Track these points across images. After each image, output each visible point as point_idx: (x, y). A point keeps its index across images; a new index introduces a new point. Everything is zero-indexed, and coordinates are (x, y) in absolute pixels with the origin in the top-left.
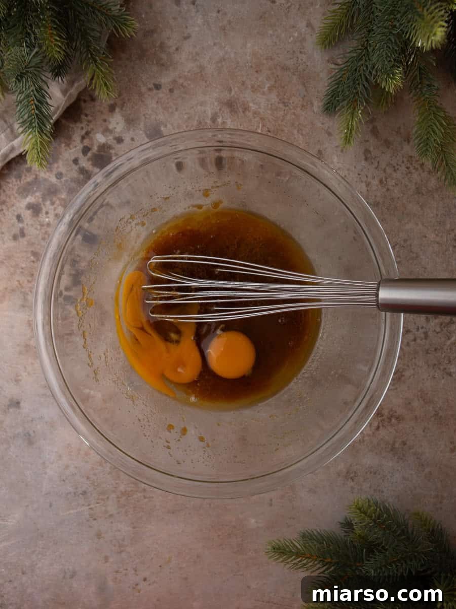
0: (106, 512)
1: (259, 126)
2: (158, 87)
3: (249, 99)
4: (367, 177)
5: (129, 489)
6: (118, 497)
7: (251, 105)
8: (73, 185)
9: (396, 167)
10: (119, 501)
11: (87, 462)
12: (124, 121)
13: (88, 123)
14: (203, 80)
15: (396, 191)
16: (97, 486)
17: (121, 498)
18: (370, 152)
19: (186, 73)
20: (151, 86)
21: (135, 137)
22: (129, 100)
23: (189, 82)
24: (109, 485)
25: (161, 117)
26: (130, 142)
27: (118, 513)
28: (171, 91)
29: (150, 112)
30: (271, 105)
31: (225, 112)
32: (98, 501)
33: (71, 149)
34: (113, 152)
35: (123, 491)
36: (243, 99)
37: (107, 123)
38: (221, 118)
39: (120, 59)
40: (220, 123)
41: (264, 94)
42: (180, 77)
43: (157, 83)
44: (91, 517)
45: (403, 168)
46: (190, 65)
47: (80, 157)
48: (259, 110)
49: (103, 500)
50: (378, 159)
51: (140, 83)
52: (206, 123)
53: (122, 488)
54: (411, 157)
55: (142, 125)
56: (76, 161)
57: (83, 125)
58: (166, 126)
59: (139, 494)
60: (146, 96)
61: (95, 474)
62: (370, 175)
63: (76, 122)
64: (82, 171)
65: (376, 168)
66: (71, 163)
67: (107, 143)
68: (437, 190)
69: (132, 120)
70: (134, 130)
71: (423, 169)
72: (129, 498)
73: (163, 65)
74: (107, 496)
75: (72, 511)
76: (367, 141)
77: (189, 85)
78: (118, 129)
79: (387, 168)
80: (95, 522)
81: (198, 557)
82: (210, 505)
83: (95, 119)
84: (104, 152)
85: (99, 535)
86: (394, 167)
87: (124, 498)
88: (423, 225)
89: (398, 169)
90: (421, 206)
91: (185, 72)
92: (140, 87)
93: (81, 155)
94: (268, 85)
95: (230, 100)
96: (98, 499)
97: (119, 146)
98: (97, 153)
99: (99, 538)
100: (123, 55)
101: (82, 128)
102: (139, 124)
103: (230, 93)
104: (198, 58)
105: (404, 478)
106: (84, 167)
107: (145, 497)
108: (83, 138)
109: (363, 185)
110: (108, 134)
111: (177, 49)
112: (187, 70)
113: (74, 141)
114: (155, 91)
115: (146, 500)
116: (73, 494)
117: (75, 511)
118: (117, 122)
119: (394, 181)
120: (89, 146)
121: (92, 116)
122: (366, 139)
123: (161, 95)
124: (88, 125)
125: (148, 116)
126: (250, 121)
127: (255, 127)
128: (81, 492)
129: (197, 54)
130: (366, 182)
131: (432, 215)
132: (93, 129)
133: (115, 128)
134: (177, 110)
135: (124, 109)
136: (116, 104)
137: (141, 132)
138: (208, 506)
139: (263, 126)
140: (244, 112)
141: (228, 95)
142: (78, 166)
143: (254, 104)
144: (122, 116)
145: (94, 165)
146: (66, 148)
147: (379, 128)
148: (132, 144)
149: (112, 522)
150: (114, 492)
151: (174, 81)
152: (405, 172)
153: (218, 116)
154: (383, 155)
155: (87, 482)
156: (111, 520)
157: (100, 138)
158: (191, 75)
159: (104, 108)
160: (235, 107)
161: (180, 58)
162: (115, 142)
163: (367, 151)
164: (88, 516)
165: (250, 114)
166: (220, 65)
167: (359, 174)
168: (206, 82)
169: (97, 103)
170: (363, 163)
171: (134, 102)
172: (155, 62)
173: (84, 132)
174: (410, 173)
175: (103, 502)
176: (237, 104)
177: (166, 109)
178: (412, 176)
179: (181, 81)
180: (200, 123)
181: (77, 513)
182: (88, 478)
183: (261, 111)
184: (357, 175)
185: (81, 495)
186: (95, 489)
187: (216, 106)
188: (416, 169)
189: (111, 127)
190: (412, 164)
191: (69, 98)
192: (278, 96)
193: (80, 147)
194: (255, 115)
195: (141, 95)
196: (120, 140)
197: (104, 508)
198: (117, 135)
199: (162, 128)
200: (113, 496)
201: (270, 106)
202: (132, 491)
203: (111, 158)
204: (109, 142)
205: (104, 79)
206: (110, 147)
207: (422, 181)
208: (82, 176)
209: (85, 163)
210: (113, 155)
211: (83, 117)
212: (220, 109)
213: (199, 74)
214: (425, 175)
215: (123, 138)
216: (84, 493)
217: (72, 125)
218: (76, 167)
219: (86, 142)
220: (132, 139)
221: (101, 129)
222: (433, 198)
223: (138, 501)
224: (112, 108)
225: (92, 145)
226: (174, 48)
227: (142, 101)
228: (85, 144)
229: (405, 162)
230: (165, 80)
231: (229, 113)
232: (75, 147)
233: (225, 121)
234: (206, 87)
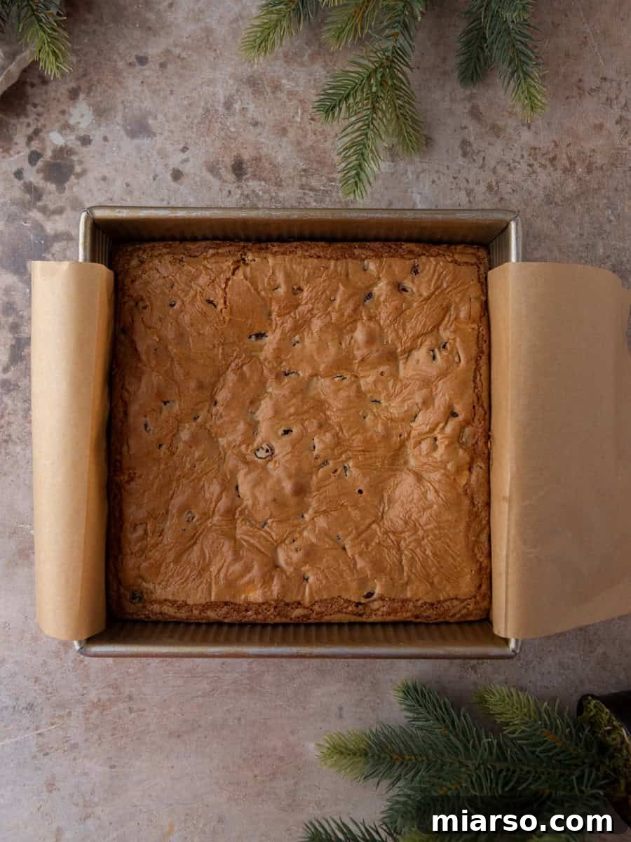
0: (66, 740)
1: (297, 113)
2: (142, 60)
3: (280, 74)
4: (467, 181)
5: (104, 697)
6: (85, 713)
7: (284, 81)
8: (14, 209)
9: (512, 165)
10: (87, 719)
11: (35, 653)
12: (91, 112)
13: (38, 117)
14: (210, 48)
15: (514, 201)
16: (51, 693)
17: (91, 712)
18: (470, 144)
19: (184, 40)
20: (133, 59)
21: (109, 136)
22: (98, 81)
23: (190, 53)
24: (72, 691)
25: (147, 104)
26: (103, 142)
27: (86, 740)
28: (163, 66)
29: (132, 98)
30: (315, 80)
31: (246, 93)
32: (53, 721)
33: (11, 156)
34: (75, 158)
35: (96, 701)
36: (272, 74)
37: (67, 116)
38: (239, 103)
39: (85, 22)
40: (237, 111)
41: (302, 65)
42: (176, 46)
43: (142, 55)
44: (41, 751)
45: (524, 167)
46: (191, 27)
47: (25, 168)
48: (297, 89)
49: (61, 717)
50: (482, 154)
51: (115, 57)
52: (216, 111)
53: (93, 695)
54: (535, 149)
55: (119, 118)
56: (19, 174)
57: (30, 120)
58: (156, 118)
59: (121, 706)
60: (125, 74)
61: (48, 673)
62: (471, 179)
63: (18, 116)
64: (29, 188)
65: (482, 167)
66: (13, 176)
67: (66, 146)
68: (578, 196)
69: (105, 111)
70: (107, 125)
71: (553, 166)
72: (105, 713)
73: (150, 28)
74: (68, 710)
75: (7, 741)
76: (465, 128)
77: (190, 56)
78: (84, 125)
79: (499, 167)
80: (46, 759)
81: (220, 820)
82: (239, 719)
83: (48, 110)
84: (63, 158)
85: (51, 786)
86: (509, 165)
87: (96, 712)
88: (560, 250)
89: (515, 168)
90: (555, 223)
91: (182, 37)
92: (115, 61)
93: (26, 165)
94: (309, 51)
95: (252, 76)
96: (54, 716)
97: (84, 149)
98: (52, 161)
99: (50, 791)
100: (89, 17)
101: (29, 125)
102: (115, 117)
103: (252, 66)
104: (201, 17)
105: (561, 664)
106: (31, 183)
107: (131, 710)
108: (30, 139)
109: (463, 194)
110: (68, 131)
111: (171, 5)
112: (185, 35)
113: (16, 144)
114: (138, 67)
115: (133, 715)
116: (10, 710)
117: (13, 740)
118: (81, 114)
119: (509, 186)
120: (38, 150)
121: (43, 106)
122: (463, 125)
123: (147, 73)
124: (38, 120)
125: (128, 105)
126: (284, 105)
127: (292, 114)
128: (26, 706)
129: (201, 11)
130: (466, 189)
131: (574, 236)
132: (44, 126)
133: (79, 123)
134: (172, 92)
135: (92, 94)
136: (79, 87)
137: (118, 128)
138: (236, 722)
139: (304, 111)
140: (273, 93)
141: (249, 69)
142: (22, 182)
143: (289, 80)
144: (89, 105)
145: (47, 178)
146: (4, 154)
147: (481, 108)
148: (105, 145)
149: (75, 759)
150: (79, 702)
151: (168, 52)
152: (526, 172)
153: (234, 100)
154: (490, 147)
155: (37, 688)
156: (73, 755)
157: (56, 139)
158: (193, 40)
159: (62, 94)
160: (260, 86)
161: (175, 18)
162: (79, 143)
163: (465, 143)
164: (35, 749)
165: (283, 96)
166: (234, 26)
167: (455, 178)
168: (215, 50)
169: (52, 86)
170: (461, 161)
171: (107, 84)
172: (138, 25)
173: (30, 130)
174: (534, 172)
175: (61, 722)
176: (262, 81)
177: (155, 92)
178: (539, 177)
179: (177, 51)
180: (208, 111)
181: (16, 742)
182: (36, 680)
183: (300, 89)
184: (452, 179)
185: (24, 711)
186: (49, 699)
187: (231, 86)
188: (544, 167)
189: (72, 122)
190: (536, 160)
191: (7, 78)
192: (324, 67)
193: (25, 152)
194: (290, 97)
195: (117, 73)
196: (86, 141)
197: (61, 733)
198: (82, 134)
199: (150, 121)
200: (79, 709)
201: (312, 82)
202: (109, 700)
203: (72, 168)
204: (69, 144)
205: (51, 45)
206: (71, 152)
207: (554, 185)
208: (28, 196)
209: (33, 176)
210: (76, 163)
211: (29, 107)
212: (238, 90)
213: (205, 41)
214: (558, 174)
215: (91, 138)
216: (31, 707)
217: (13, 121)
218: (18, 183)
219: (35, 145)
220: (105, 139)
221: (57, 125)
222: (574, 208)
223: (120, 718)
224: (74, 94)
225: (44, 149)
226: (166, 4)
227: (120, 83)
228: (33, 149)
229: (526, 156)
230: (154, 50)
231: (251, 96)
232: (18, 153)
233: (246, 106)
234: (215, 59)
